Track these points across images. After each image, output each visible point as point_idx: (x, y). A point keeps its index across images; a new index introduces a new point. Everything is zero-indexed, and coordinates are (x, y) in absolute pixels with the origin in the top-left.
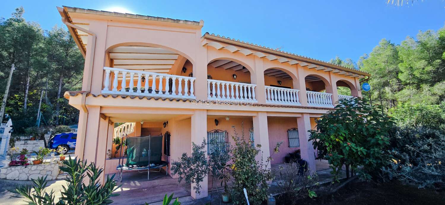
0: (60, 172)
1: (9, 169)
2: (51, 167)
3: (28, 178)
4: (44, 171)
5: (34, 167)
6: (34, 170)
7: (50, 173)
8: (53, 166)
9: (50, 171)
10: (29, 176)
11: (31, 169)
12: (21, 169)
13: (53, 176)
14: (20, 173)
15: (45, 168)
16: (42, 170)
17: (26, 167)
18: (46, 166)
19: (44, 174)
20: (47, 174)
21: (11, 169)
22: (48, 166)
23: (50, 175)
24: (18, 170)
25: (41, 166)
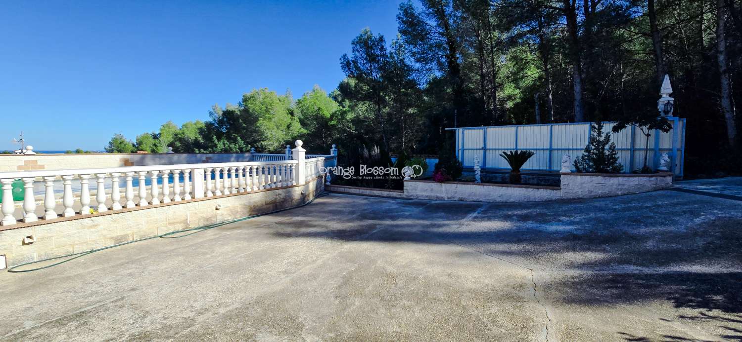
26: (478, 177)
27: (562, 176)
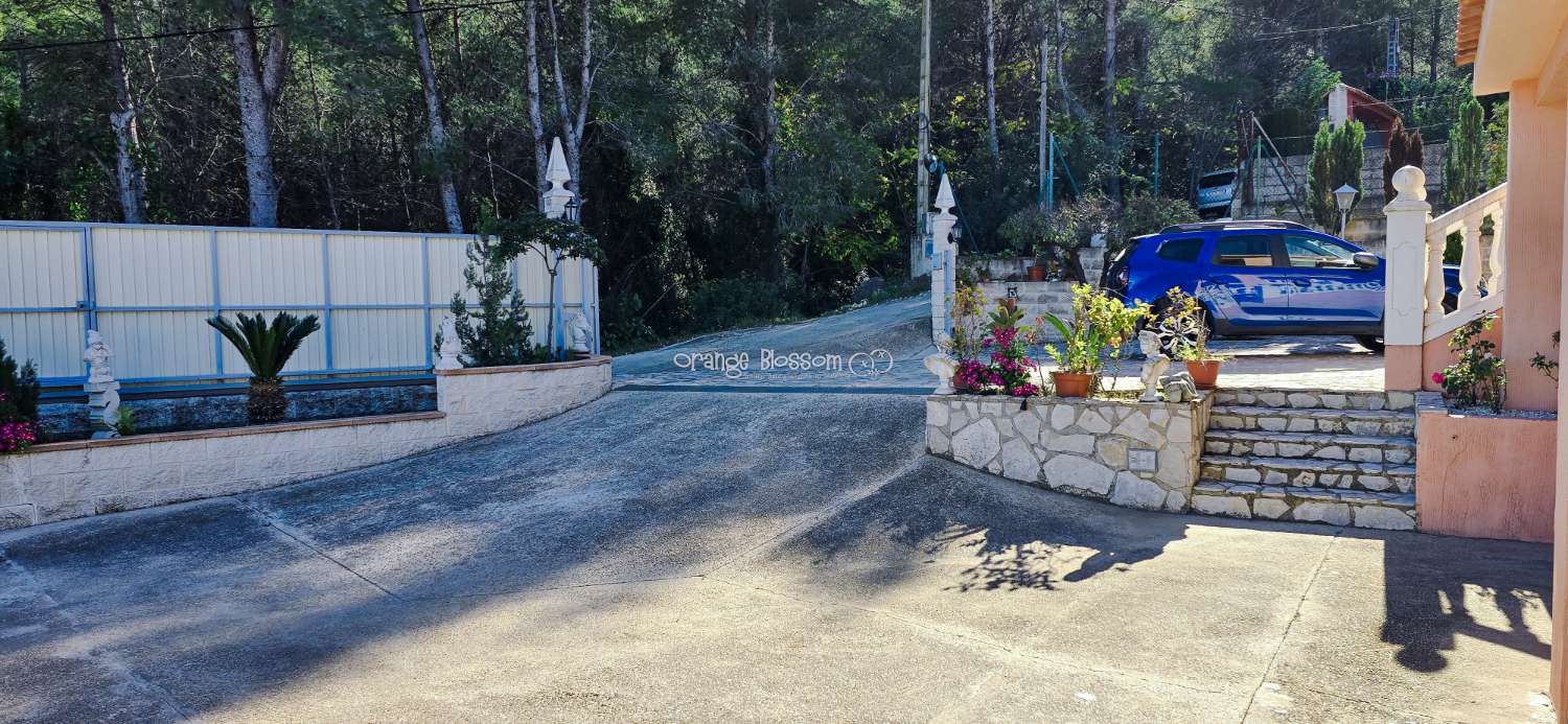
0: (1203, 466)
1: (956, 405)
2: (1152, 425)
3: (1043, 471)
4: (1115, 444)
5: (1063, 413)
6: (1066, 432)
7: (1145, 460)
8: (1159, 415)
9: (1145, 447)
10: (1045, 462)
11: (1049, 423)
12: (1004, 415)
13: (1169, 489)
14: (1004, 440)
15: (1116, 422)
16: (1106, 435)
17: (1024, 407)
18: (1122, 412)
19: (1115, 464)
20: (1133, 466)
21: (964, 408)
22: (1130, 414)
23: (1150, 475)
24: (991, 416)
25: (1097, 411)
26: (109, 415)
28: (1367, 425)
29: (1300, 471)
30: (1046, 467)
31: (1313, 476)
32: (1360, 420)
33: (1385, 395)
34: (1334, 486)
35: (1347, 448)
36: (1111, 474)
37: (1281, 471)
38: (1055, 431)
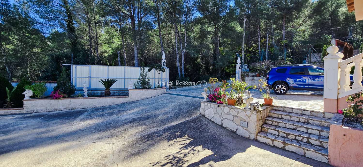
0: (263, 127)
2: (247, 115)
3: (222, 122)
4: (238, 119)
5: (227, 109)
6: (227, 114)
7: (245, 124)
8: (249, 113)
9: (245, 121)
10: (222, 120)
11: (224, 111)
12: (215, 108)
13: (251, 133)
14: (215, 114)
15: (238, 113)
16: (236, 116)
17: (219, 106)
19: (237, 124)
20: (242, 125)
21: (207, 105)
22: (241, 111)
23: (246, 129)
24: (212, 108)
25: (234, 110)
26: (86, 94)
27: (129, 91)
28: (316, 122)
29: (290, 134)
30: (223, 121)
31: (294, 137)
32: (313, 120)
33: (324, 113)
34: (301, 141)
35: (308, 129)
36: (237, 126)
37: (284, 133)
38: (225, 113)
